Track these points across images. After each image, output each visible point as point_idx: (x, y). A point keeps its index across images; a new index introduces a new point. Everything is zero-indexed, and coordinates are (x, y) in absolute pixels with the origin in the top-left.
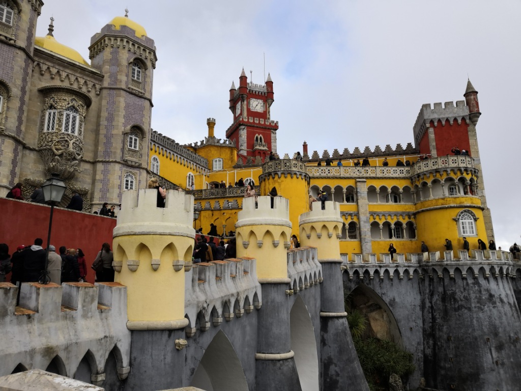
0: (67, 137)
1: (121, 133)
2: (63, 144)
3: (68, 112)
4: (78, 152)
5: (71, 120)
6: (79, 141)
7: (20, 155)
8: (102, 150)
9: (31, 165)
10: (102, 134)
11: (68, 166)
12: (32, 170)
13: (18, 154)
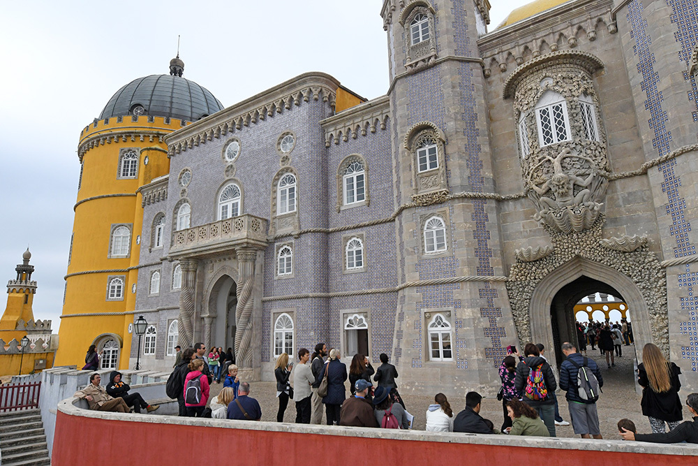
0: (549, 154)
2: (545, 170)
4: (582, 171)
5: (552, 117)
7: (492, 217)
8: (650, 140)
9: (521, 225)
10: (640, 105)
11: (569, 207)
12: (525, 233)
13: (487, 217)
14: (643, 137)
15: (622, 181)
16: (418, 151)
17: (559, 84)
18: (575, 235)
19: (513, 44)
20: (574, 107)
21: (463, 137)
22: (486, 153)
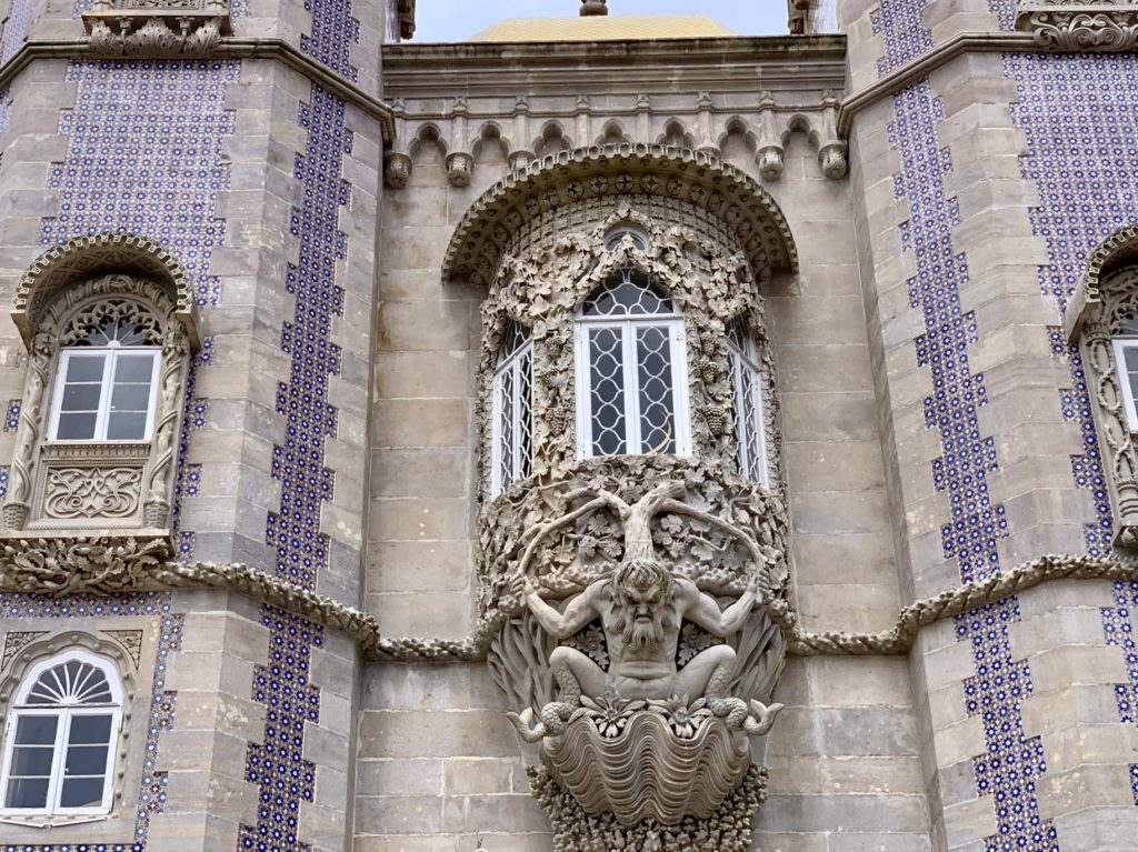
0: (612, 487)
1: (1042, 345)
2: (587, 543)
3: (603, 320)
4: (717, 575)
5: (630, 365)
6: (713, 488)
7: (335, 708)
8: (934, 526)
9: (443, 770)
10: (909, 409)
11: (657, 706)
12: (453, 811)
13: (314, 700)
14: (911, 517)
15: (828, 664)
16: (66, 355)
17: (671, 258)
18: (652, 835)
19: (509, 106)
20: (710, 348)
21: (279, 352)
22: (352, 446)
